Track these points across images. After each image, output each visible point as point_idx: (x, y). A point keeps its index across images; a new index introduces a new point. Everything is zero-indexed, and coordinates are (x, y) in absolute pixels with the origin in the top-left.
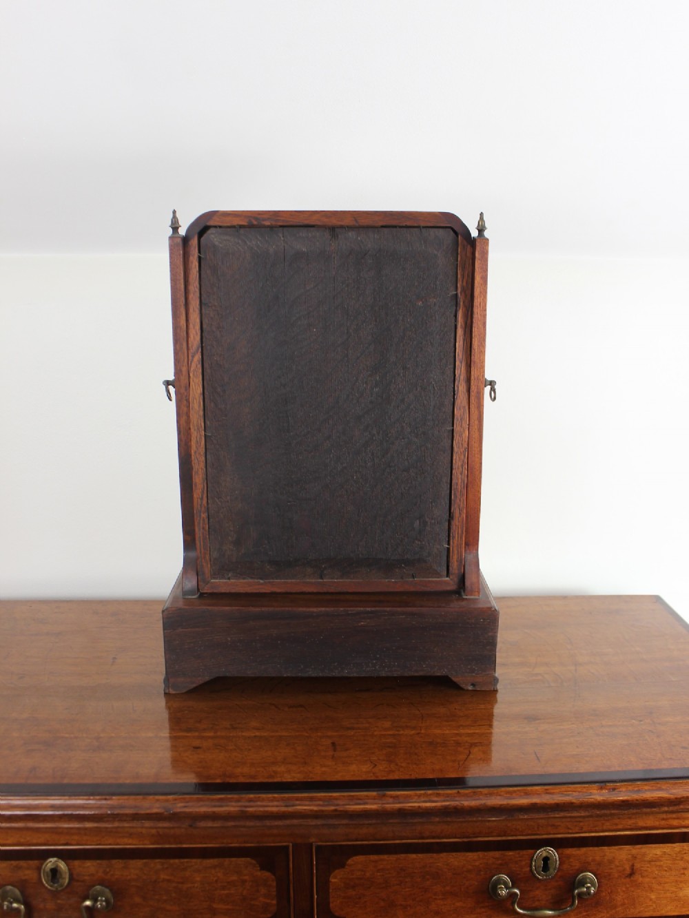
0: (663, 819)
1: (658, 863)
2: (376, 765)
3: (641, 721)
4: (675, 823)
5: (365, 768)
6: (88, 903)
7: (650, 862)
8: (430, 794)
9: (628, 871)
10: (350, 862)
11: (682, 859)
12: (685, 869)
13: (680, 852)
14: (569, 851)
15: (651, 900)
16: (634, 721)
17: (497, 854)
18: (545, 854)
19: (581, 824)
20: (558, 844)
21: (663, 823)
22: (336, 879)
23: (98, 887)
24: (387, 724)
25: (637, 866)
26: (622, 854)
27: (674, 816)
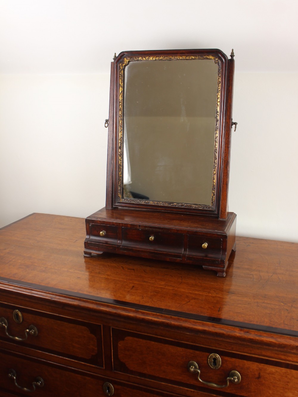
0: (276, 354)
1: (273, 376)
2: (143, 298)
3: (286, 304)
4: (283, 357)
5: (138, 298)
6: (28, 330)
7: (268, 374)
8: (158, 315)
9: (257, 376)
10: (126, 338)
11: (286, 377)
12: (288, 382)
13: (285, 373)
14: (226, 358)
15: (269, 393)
16: (282, 304)
17: (191, 351)
18: (214, 357)
19: (233, 346)
20: (221, 353)
21: (276, 356)
22: (121, 344)
23: (32, 325)
24: (163, 283)
25: (262, 374)
26: (254, 366)
27: (282, 353)
